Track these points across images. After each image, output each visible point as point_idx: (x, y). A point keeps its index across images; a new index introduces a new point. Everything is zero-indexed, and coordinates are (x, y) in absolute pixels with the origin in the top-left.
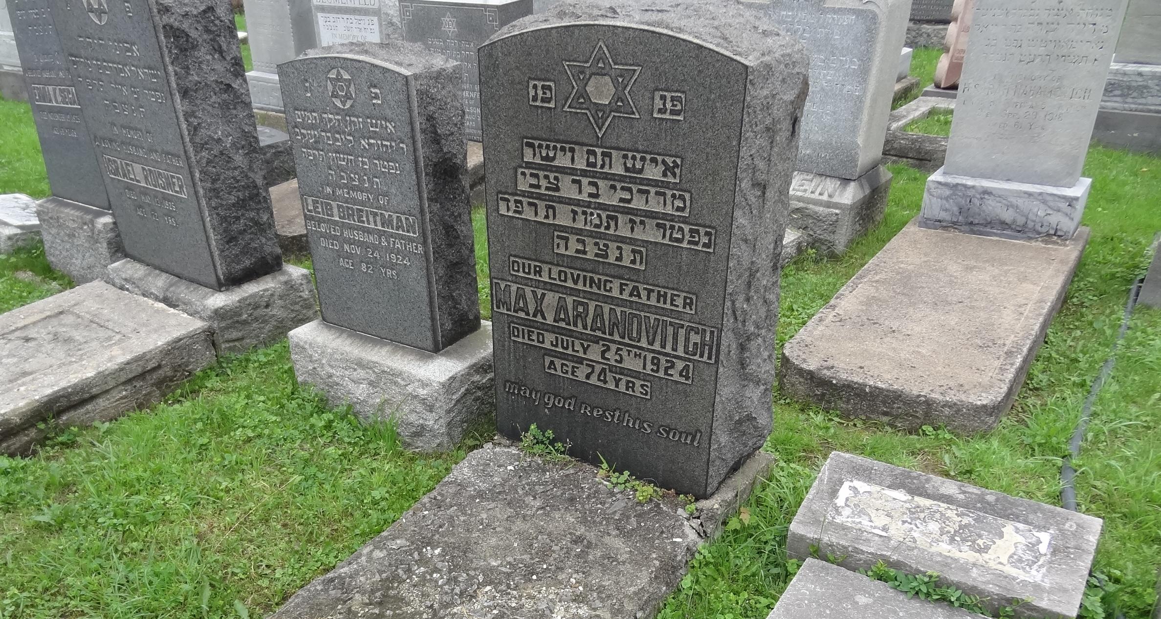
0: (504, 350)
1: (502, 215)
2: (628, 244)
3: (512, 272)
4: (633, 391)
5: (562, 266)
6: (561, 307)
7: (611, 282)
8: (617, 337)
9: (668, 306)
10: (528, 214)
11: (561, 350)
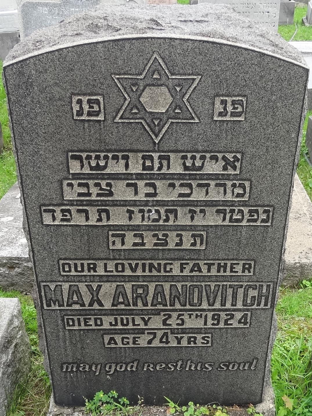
0: (59, 340)
1: (48, 225)
2: (188, 230)
3: (62, 273)
4: (195, 343)
5: (119, 259)
6: (120, 292)
7: (171, 264)
8: (178, 306)
9: (228, 273)
10: (79, 220)
11: (121, 327)
